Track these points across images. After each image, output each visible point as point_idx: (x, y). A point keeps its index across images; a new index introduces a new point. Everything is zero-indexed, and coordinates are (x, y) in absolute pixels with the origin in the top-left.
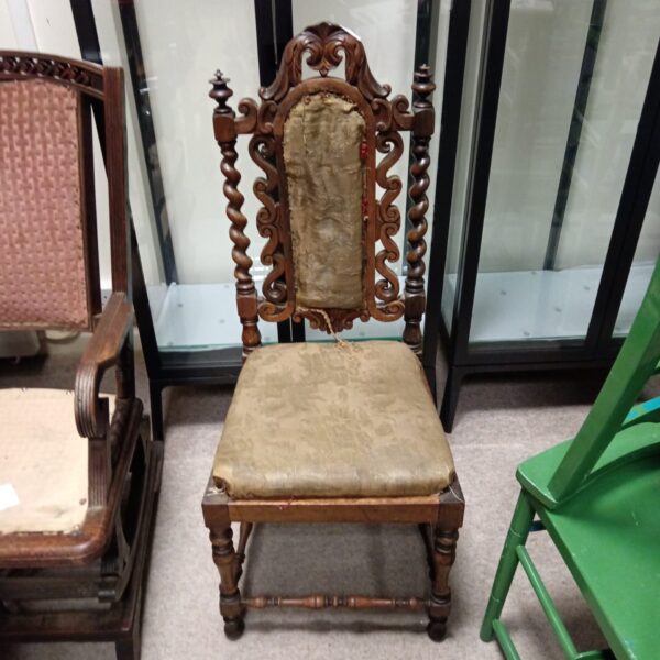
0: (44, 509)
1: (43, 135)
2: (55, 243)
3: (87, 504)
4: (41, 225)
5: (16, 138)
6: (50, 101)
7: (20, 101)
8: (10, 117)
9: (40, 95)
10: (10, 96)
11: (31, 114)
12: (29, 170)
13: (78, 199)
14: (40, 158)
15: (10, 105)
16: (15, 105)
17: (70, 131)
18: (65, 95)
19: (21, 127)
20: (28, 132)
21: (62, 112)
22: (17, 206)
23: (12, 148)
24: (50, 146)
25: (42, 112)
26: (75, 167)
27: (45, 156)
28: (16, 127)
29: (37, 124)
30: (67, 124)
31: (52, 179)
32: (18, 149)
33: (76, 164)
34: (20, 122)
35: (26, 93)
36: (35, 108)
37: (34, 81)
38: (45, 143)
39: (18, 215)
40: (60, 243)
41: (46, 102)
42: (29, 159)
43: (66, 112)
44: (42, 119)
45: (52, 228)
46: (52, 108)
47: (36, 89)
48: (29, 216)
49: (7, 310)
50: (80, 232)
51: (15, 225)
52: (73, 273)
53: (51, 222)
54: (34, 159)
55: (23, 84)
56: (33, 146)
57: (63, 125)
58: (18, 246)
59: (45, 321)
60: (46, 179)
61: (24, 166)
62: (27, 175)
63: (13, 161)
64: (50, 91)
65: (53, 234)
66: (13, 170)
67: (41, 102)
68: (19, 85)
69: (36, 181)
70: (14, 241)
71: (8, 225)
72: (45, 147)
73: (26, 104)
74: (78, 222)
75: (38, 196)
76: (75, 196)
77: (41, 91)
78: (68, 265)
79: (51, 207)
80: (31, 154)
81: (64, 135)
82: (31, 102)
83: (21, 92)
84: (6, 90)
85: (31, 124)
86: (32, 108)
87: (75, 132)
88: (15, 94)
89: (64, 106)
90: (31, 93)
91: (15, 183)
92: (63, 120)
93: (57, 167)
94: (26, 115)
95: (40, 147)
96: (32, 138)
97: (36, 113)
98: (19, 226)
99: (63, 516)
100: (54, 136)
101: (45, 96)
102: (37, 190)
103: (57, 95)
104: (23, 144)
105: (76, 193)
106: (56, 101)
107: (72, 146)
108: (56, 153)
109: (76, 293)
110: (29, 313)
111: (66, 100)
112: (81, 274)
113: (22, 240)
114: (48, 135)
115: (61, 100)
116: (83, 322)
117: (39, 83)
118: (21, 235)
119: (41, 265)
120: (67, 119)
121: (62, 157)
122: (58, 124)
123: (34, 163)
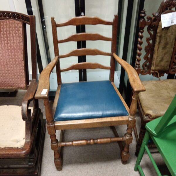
0: (13, 141)
1: (13, 35)
2: (16, 65)
3: (25, 139)
4: (12, 60)
5: (5, 36)
6: (15, 25)
7: (6, 25)
8: (3, 30)
9: (12, 24)
10: (3, 24)
11: (9, 29)
12: (9, 45)
13: (23, 53)
14: (12, 41)
15: (3, 26)
16: (5, 26)
17: (20, 34)
18: (19, 23)
19: (7, 32)
20: (8, 34)
21: (18, 28)
22: (6, 55)
23: (4, 38)
24: (15, 38)
25: (12, 28)
26: (22, 44)
27: (13, 41)
28: (5, 32)
29: (11, 32)
30: (19, 32)
31: (15, 47)
32: (6, 39)
33: (22, 43)
34: (6, 31)
35: (8, 23)
36: (11, 27)
37: (10, 20)
38: (13, 37)
39: (6, 57)
40: (18, 65)
41: (14, 25)
42: (9, 41)
43: (19, 28)
44: (12, 30)
45: (15, 61)
46: (15, 27)
47: (11, 22)
48: (9, 57)
49: (3, 84)
50: (23, 62)
51: (5, 60)
52: (21, 74)
53: (15, 59)
54: (10, 41)
55: (7, 20)
56: (10, 38)
57: (18, 32)
58: (6, 66)
59: (13, 87)
60: (14, 47)
61: (7, 43)
62: (8, 46)
63: (4, 42)
64: (15, 22)
65: (16, 63)
66: (4, 45)
67: (12, 25)
69: (11, 48)
70: (5, 64)
71: (3, 60)
72: (13, 38)
73: (8, 26)
74: (22, 59)
75: (11, 52)
76: (22, 52)
77: (12, 22)
78: (20, 71)
79: (15, 55)
80: (9, 40)
81: (19, 35)
82: (9, 26)
83: (6, 23)
84: (2, 22)
85: (9, 32)
86: (10, 27)
87: (22, 34)
88: (5, 23)
89: (19, 27)
90: (9, 23)
91: (5, 48)
92: (18, 30)
93: (17, 44)
94: (8, 29)
95: (12, 38)
96: (10, 35)
97: (11, 28)
98: (6, 60)
99: (18, 142)
100: (16, 35)
101: (13, 24)
102: (11, 50)
103: (17, 23)
104: (7, 37)
105: (22, 51)
106: (16, 25)
107: (21, 38)
108: (17, 40)
109: (22, 79)
110: (9, 85)
111: (19, 25)
112: (24, 74)
113: (7, 64)
114: (14, 35)
115: (18, 25)
116: (24, 87)
117: (12, 20)
118: (7, 63)
119: (12, 71)
120: (19, 30)
121: (18, 41)
122: (17, 32)
123: (10, 43)
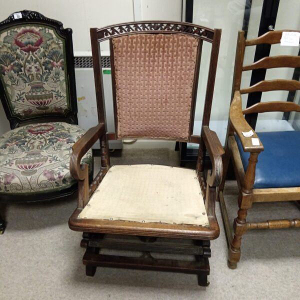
0: (187, 215)
1: (182, 57)
2: (180, 103)
3: (206, 215)
4: (175, 96)
6: (187, 43)
7: (173, 42)
8: (168, 49)
9: (182, 40)
10: (169, 40)
11: (177, 48)
12: (174, 72)
13: (192, 85)
14: (179, 67)
15: (169, 44)
16: (171, 44)
17: (193, 56)
18: (194, 41)
19: (173, 54)
20: (175, 56)
21: (191, 48)
22: (166, 87)
23: (168, 62)
24: (184, 62)
25: (182, 47)
26: (193, 72)
27: (181, 66)
28: (170, 53)
29: (180, 53)
30: (193, 53)
31: (183, 76)
32: (170, 63)
33: (194, 70)
34: (172, 52)
35: (176, 39)
36: (179, 46)
37: (180, 34)
38: (182, 60)
39: (166, 91)
40: (182, 104)
41: (185, 43)
42: (174, 67)
43: (193, 48)
44: (182, 51)
45: (180, 97)
46: (187, 46)
47: (180, 38)
48: (171, 91)
49: (154, 131)
50: (191, 99)
51: (164, 95)
52: (185, 117)
53: (180, 94)
54: (176, 67)
55: (175, 35)
56: (177, 62)
57: (191, 53)
58: (164, 104)
59: (168, 136)
60: (180, 76)
61: (172, 70)
62: (173, 74)
63: (167, 68)
64: (187, 39)
65: (179, 100)
66: (167, 72)
67: (182, 43)
68: (173, 36)
69: (176, 77)
70: (163, 102)
71: (161, 95)
72: (182, 63)
73: (175, 44)
74: (190, 95)
75: (176, 83)
76: (191, 84)
77: (182, 38)
78: (183, 113)
79: (180, 88)
80: (176, 65)
81: (191, 57)
82: (178, 43)
83: (174, 39)
84: (167, 38)
85: (177, 53)
86: (178, 46)
87: (196, 56)
88: (171, 40)
89: (193, 45)
90: (178, 39)
91: (167, 77)
92: (191, 51)
93: (186, 71)
94: (175, 48)
95: (179, 62)
96: (177, 58)
97: (180, 48)
98: (166, 96)
100: (186, 58)
101: (185, 41)
102: (176, 81)
103: (190, 41)
104: (173, 61)
105: (191, 82)
106: (189, 43)
107: (193, 62)
108: (186, 65)
109: (185, 125)
110: (163, 133)
111: (194, 43)
112: (189, 117)
113: (166, 102)
114: (184, 57)
115: (192, 43)
116: (186, 138)
117: (182, 35)
118: (166, 99)
119: (172, 113)
120: (193, 51)
121: (188, 67)
122: (189, 53)
123: (176, 69)
